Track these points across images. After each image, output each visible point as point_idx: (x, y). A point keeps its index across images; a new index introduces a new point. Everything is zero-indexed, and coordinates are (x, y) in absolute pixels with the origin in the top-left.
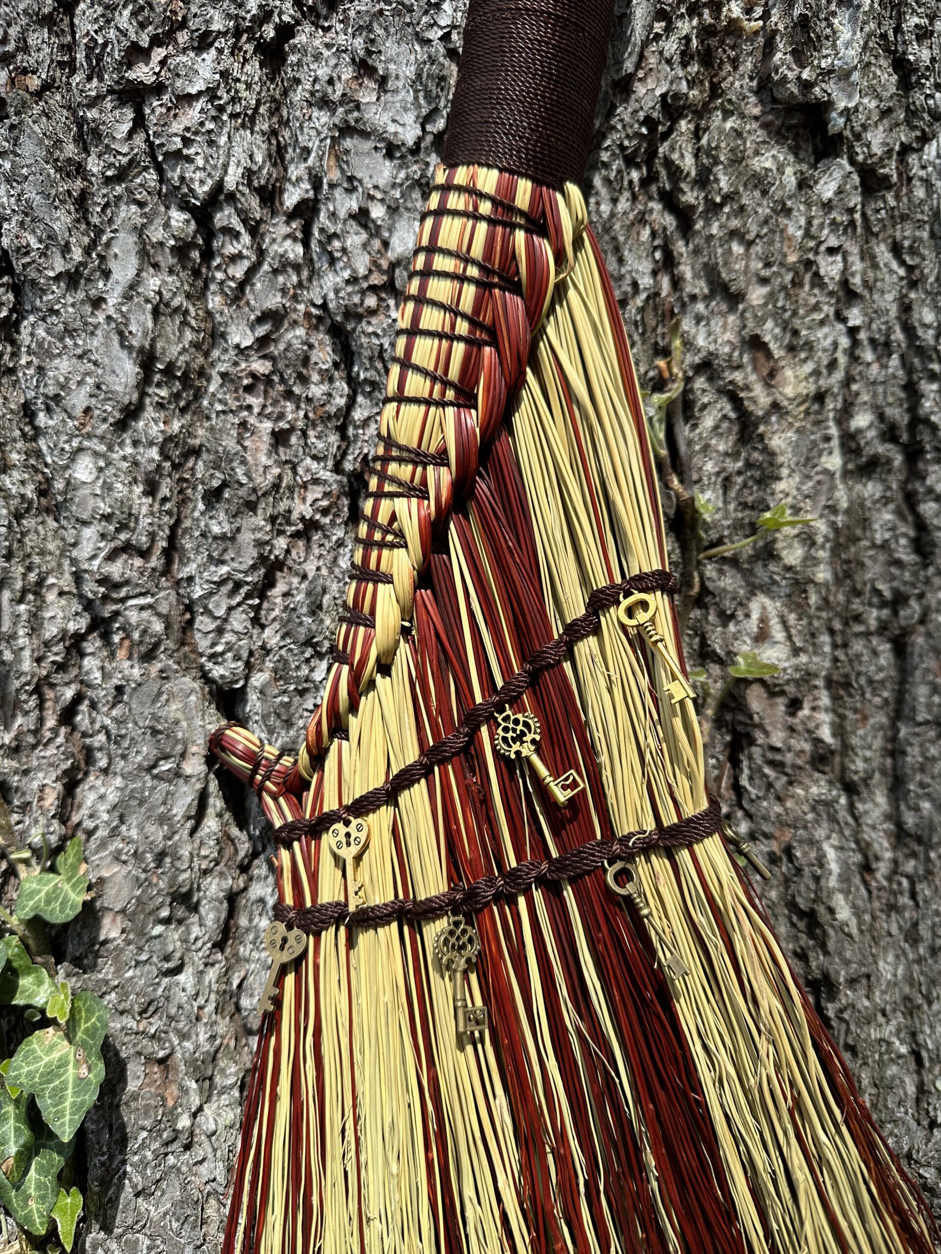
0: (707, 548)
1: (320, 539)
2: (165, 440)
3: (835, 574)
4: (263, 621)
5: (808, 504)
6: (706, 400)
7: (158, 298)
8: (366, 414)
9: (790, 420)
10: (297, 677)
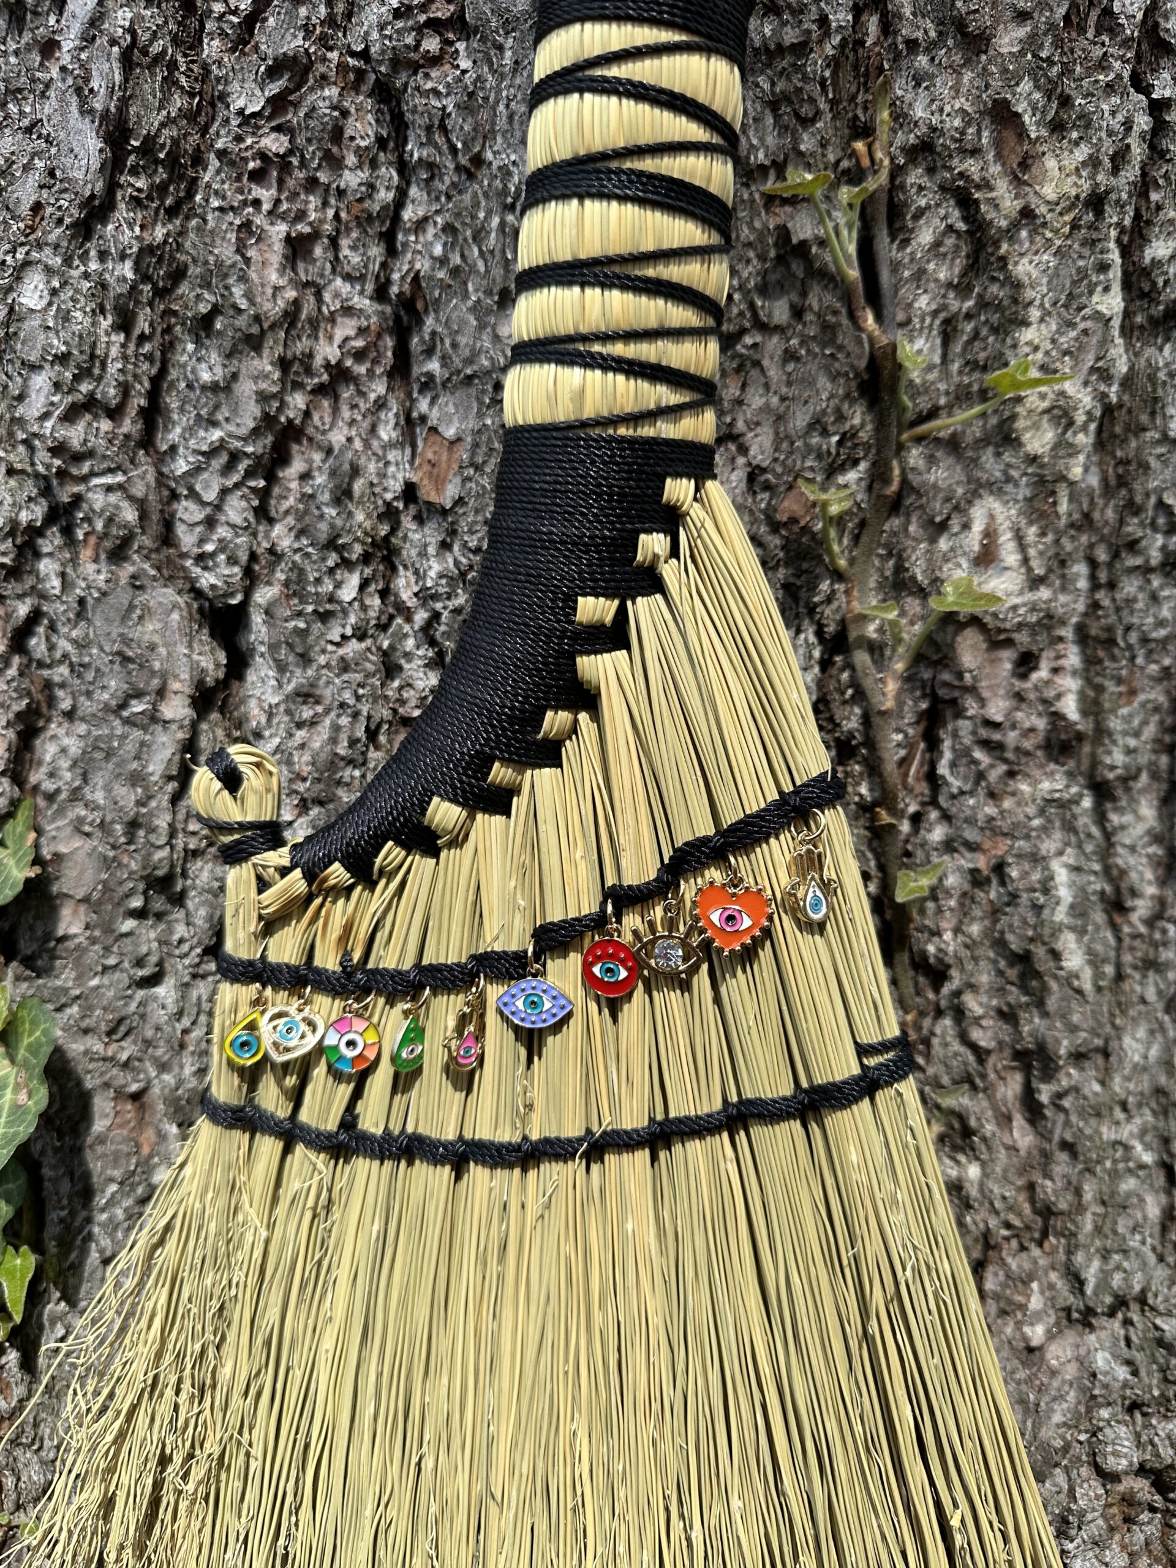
0: (913, 424)
1: (352, 397)
2: (141, 250)
3: (1105, 480)
4: (273, 514)
5: (1066, 365)
6: (923, 202)
7: (128, 38)
8: (421, 213)
9: (1049, 235)
10: (317, 594)
